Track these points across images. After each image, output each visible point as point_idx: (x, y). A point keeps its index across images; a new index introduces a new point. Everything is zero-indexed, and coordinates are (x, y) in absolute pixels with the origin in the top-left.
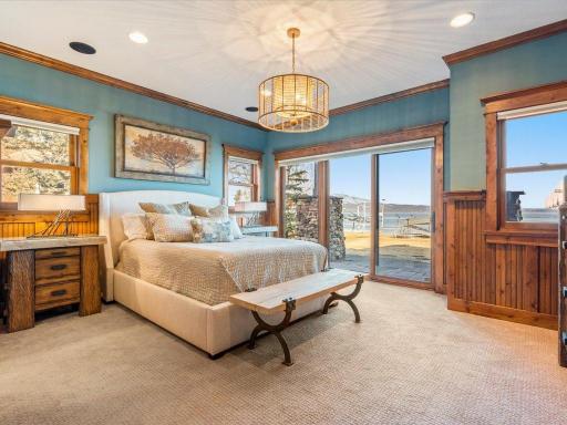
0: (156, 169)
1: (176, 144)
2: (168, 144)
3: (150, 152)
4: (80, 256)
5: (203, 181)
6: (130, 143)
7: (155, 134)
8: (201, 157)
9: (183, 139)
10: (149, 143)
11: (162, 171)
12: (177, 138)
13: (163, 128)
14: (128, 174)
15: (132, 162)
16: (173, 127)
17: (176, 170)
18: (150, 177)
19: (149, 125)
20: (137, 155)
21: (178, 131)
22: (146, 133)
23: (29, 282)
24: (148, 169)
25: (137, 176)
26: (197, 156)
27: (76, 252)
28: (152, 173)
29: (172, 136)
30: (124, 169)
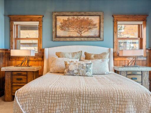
0: (71, 35)
1: (82, 21)
2: (78, 21)
3: (68, 27)
4: (27, 75)
5: (98, 39)
6: (59, 24)
7: (70, 17)
8: (98, 25)
9: (86, 17)
10: (68, 23)
11: (74, 35)
12: (82, 17)
13: (75, 14)
14: (58, 39)
15: (60, 33)
16: (80, 12)
17: (82, 35)
18: (68, 39)
19: (67, 14)
20: (62, 29)
21: (83, 13)
22: (66, 18)
23: (10, 83)
24: (67, 35)
25: (62, 39)
26: (95, 25)
27: (25, 73)
28: (70, 37)
29: (79, 17)
30: (56, 37)
